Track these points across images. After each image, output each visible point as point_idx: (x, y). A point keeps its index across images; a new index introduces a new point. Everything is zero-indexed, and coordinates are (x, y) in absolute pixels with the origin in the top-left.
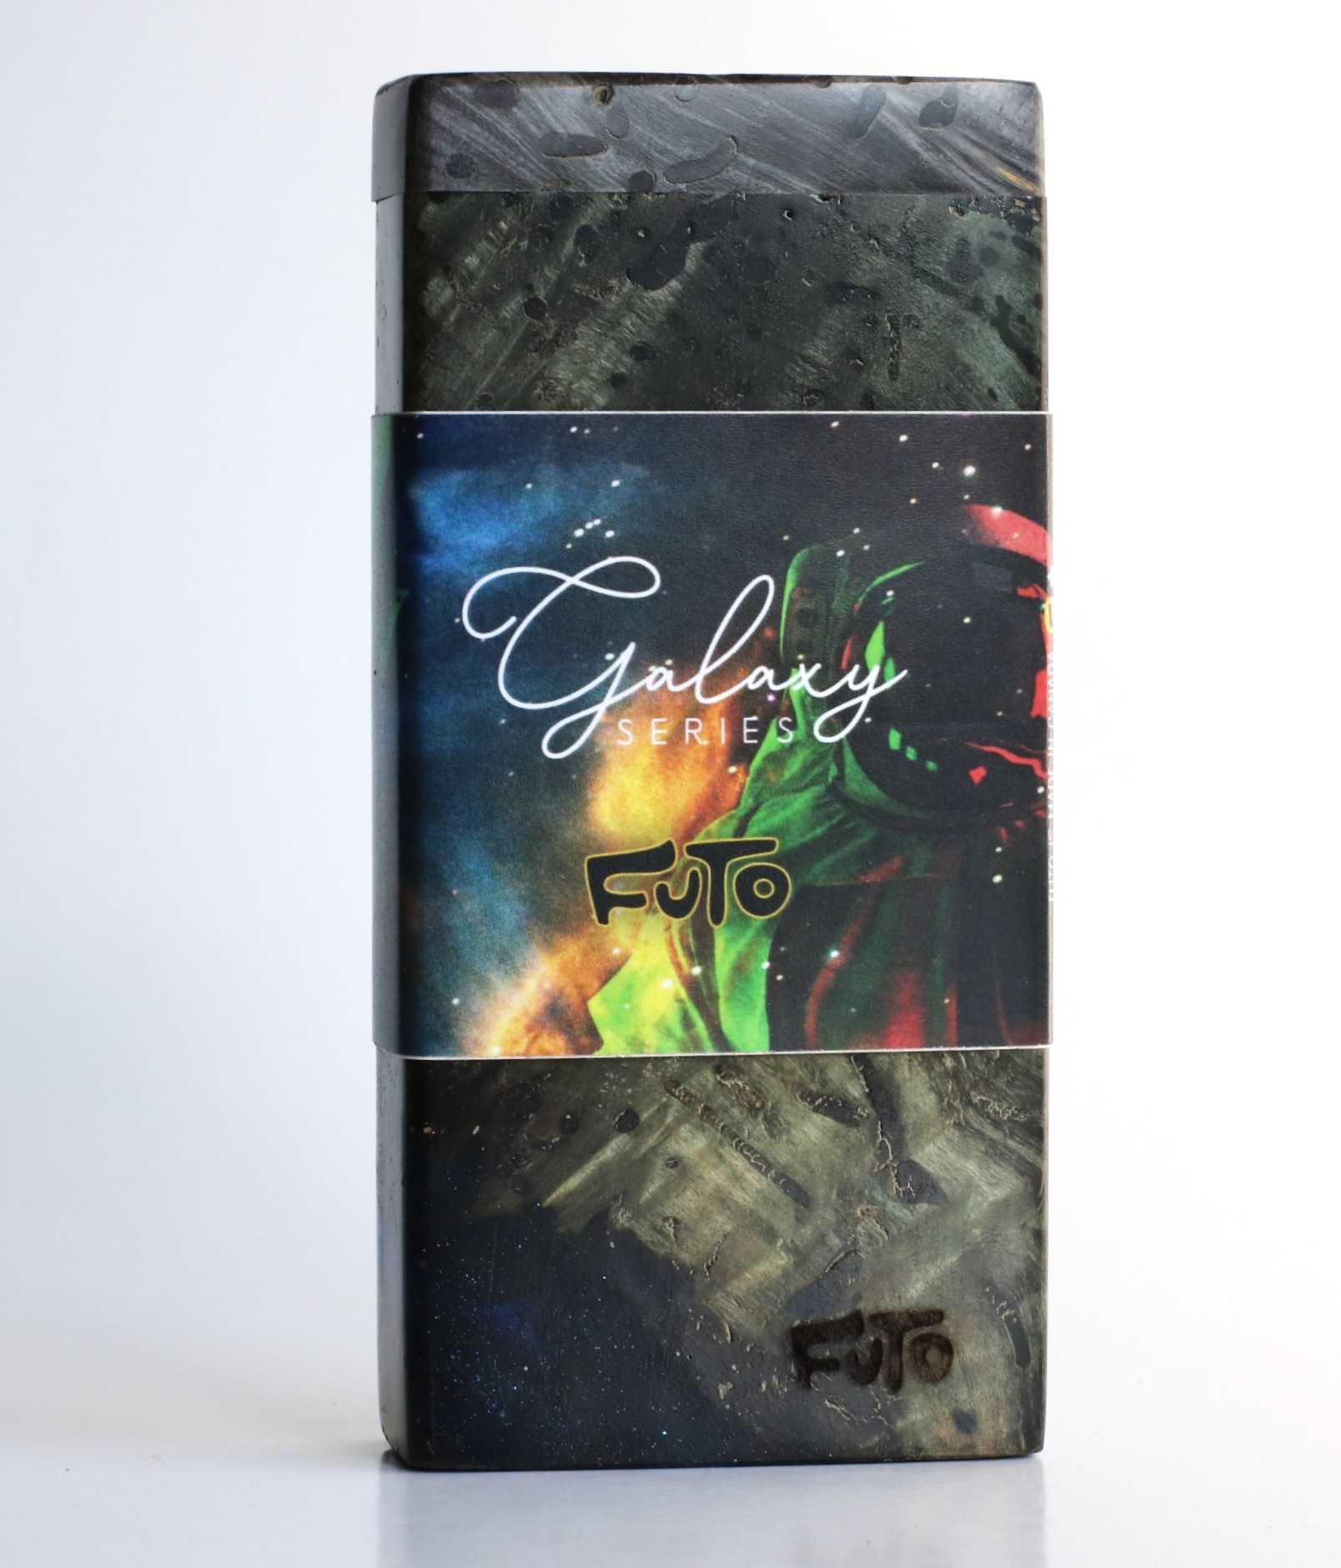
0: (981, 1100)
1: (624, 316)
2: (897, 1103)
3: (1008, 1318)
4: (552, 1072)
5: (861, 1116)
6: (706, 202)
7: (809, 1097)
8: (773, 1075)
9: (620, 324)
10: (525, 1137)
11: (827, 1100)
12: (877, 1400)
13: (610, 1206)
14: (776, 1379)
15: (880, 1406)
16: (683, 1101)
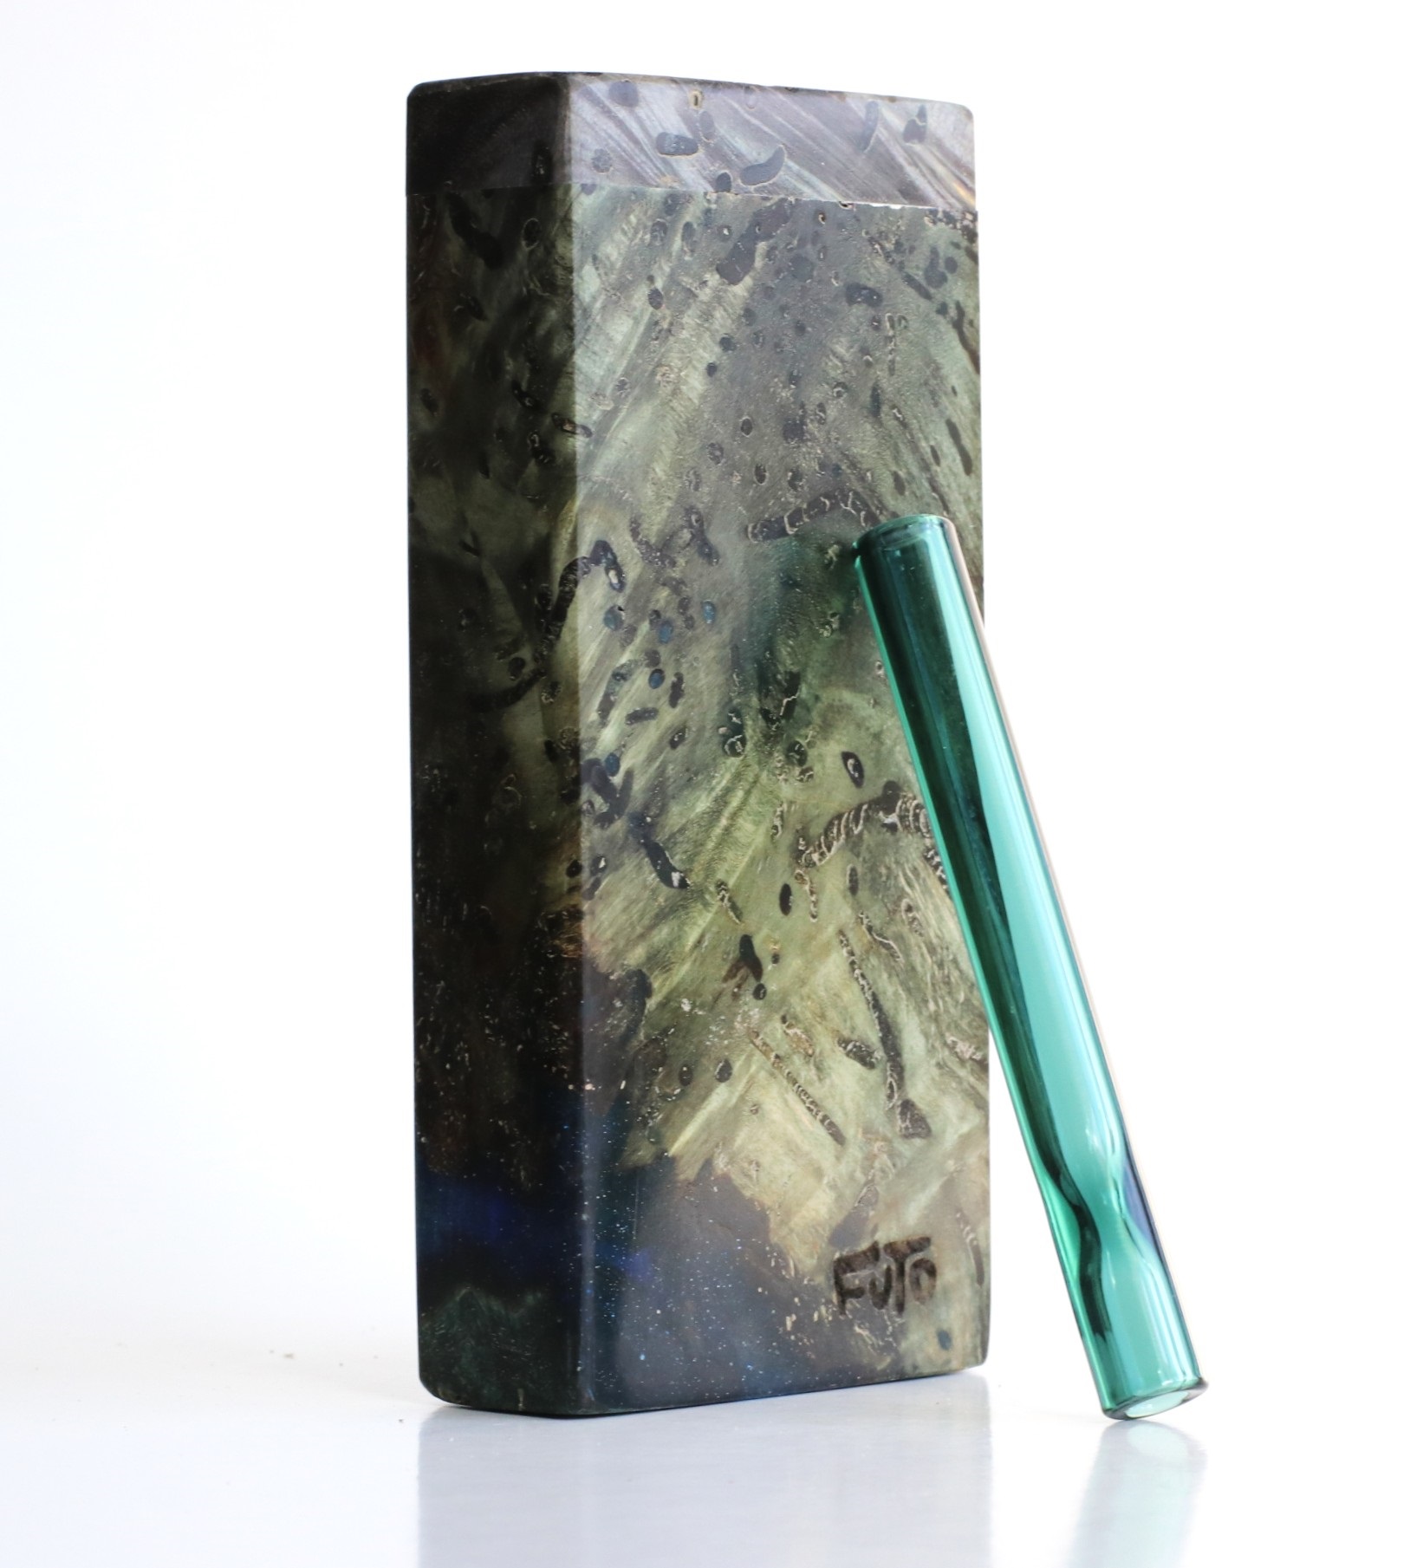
0: (952, 1040)
1: (714, 308)
2: (899, 1046)
3: (971, 1242)
4: (674, 1027)
5: (876, 1059)
6: (767, 204)
7: (844, 1042)
8: (820, 1023)
9: (712, 316)
10: (657, 1090)
11: (855, 1046)
12: (889, 1323)
13: (714, 1153)
14: (823, 1309)
15: (890, 1328)
16: (761, 1051)
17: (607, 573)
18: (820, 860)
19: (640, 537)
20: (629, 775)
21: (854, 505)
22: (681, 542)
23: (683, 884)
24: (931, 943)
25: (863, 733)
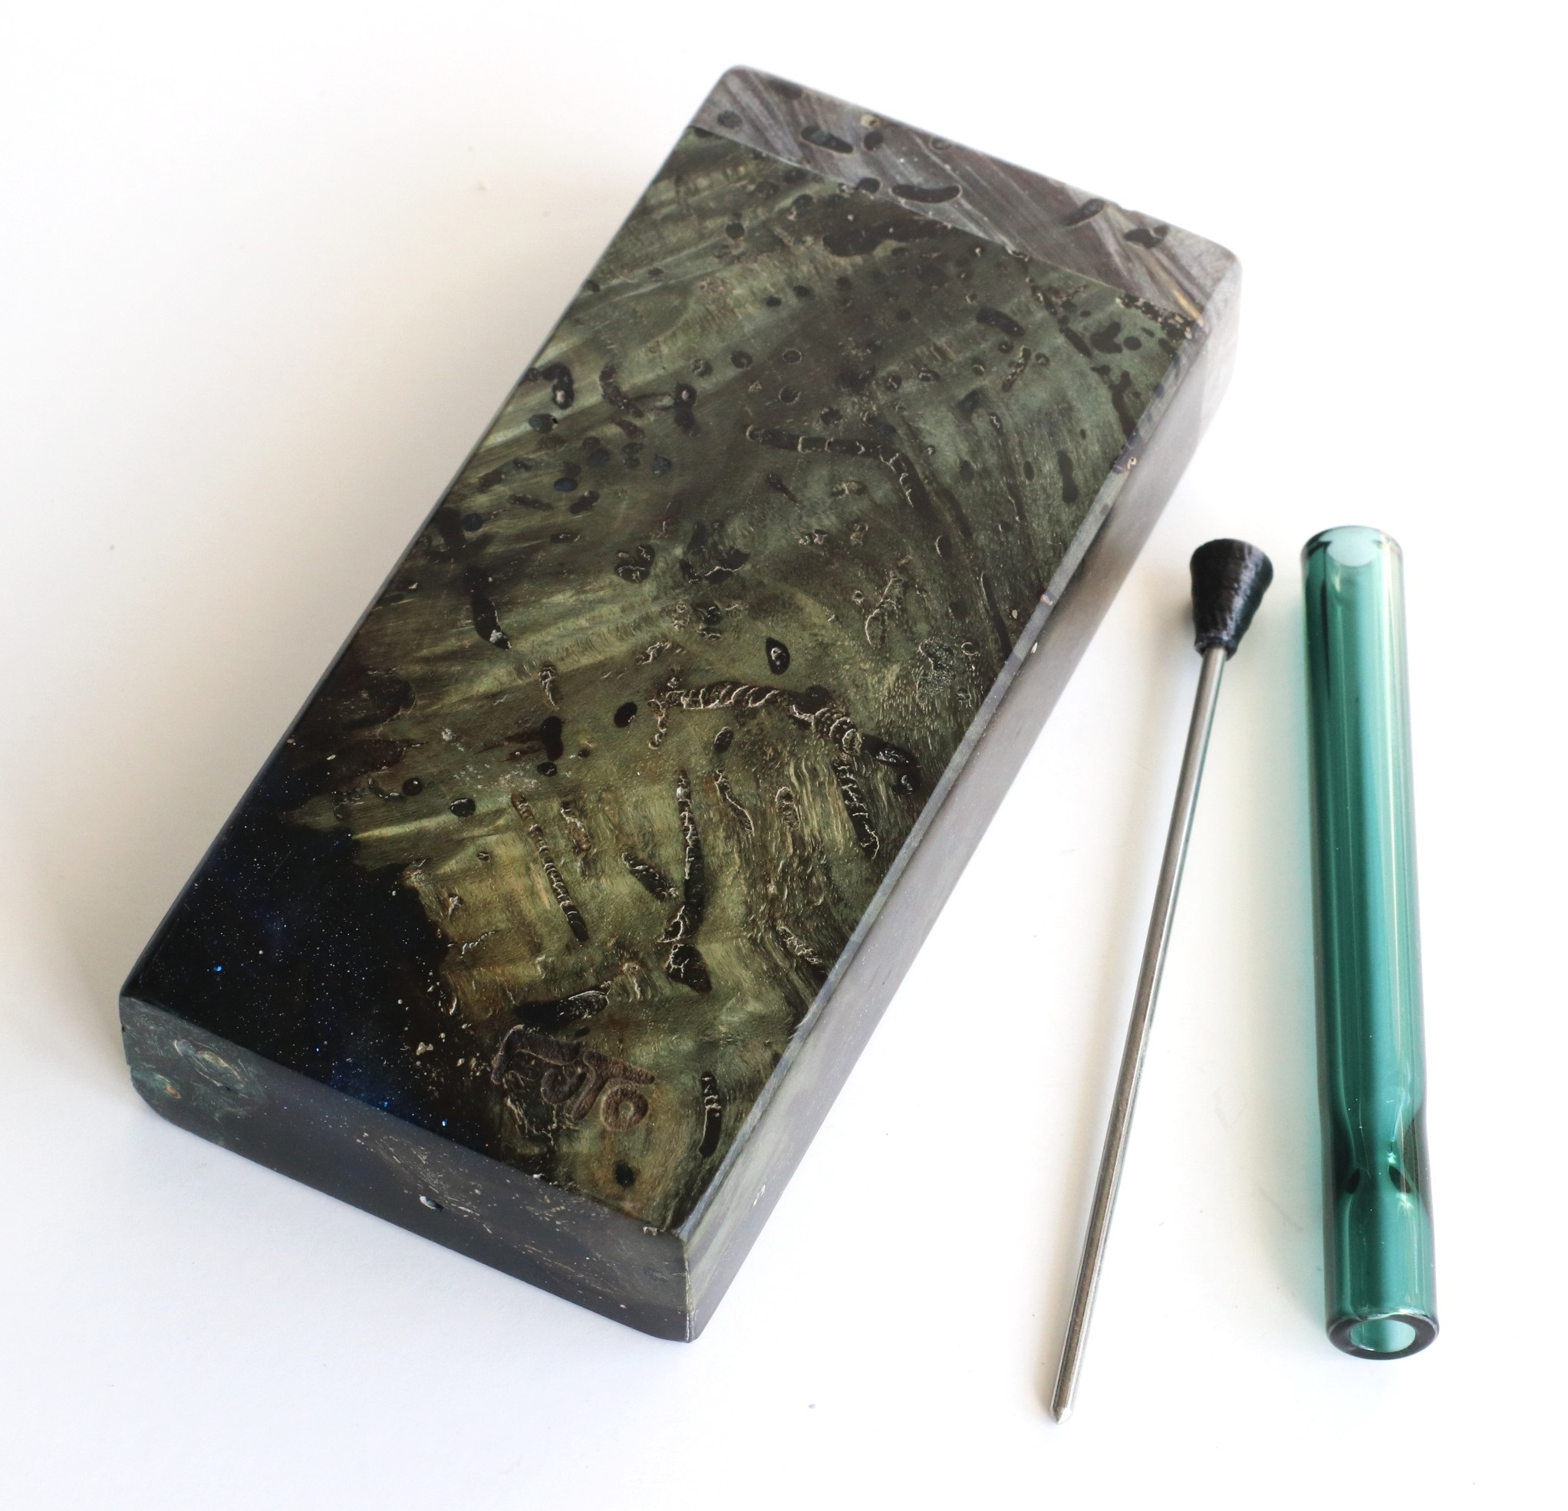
0: (785, 931)
1: (804, 263)
2: (708, 899)
3: (712, 1111)
4: (422, 744)
5: (670, 895)
6: (916, 218)
7: (632, 860)
8: (611, 831)
9: (797, 267)
10: (370, 781)
11: (647, 870)
12: (555, 1119)
13: (410, 863)
14: (473, 1062)
15: (555, 1125)
16: (521, 816)
17: (555, 389)
18: (689, 705)
19: (611, 380)
20: (487, 539)
21: (896, 464)
22: (658, 404)
23: (502, 644)
24: (802, 838)
25: (806, 635)
